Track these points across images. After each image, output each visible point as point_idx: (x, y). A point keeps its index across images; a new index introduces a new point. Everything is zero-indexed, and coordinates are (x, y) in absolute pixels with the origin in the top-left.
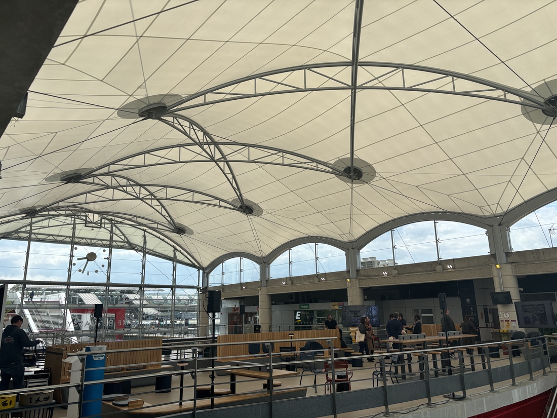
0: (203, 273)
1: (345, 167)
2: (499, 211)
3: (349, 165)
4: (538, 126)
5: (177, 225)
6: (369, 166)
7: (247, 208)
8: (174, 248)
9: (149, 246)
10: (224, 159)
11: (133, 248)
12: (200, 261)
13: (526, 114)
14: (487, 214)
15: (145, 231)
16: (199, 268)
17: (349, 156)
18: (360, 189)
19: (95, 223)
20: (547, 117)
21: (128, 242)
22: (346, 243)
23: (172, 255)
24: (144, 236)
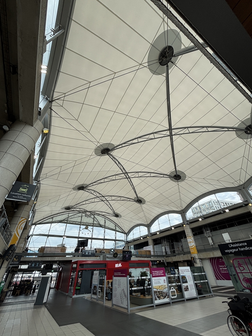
0: (126, 235)
1: (174, 175)
2: (242, 183)
3: (175, 174)
4: (246, 140)
5: (116, 214)
6: (183, 173)
7: (139, 201)
8: (115, 225)
9: (107, 225)
10: (129, 177)
11: (101, 227)
12: (124, 230)
13: (238, 136)
14: (236, 186)
15: (105, 218)
16: (125, 233)
17: (174, 170)
18: (181, 184)
19: (88, 215)
20: (248, 135)
21: (100, 224)
22: (180, 211)
23: (114, 228)
24: (105, 220)
